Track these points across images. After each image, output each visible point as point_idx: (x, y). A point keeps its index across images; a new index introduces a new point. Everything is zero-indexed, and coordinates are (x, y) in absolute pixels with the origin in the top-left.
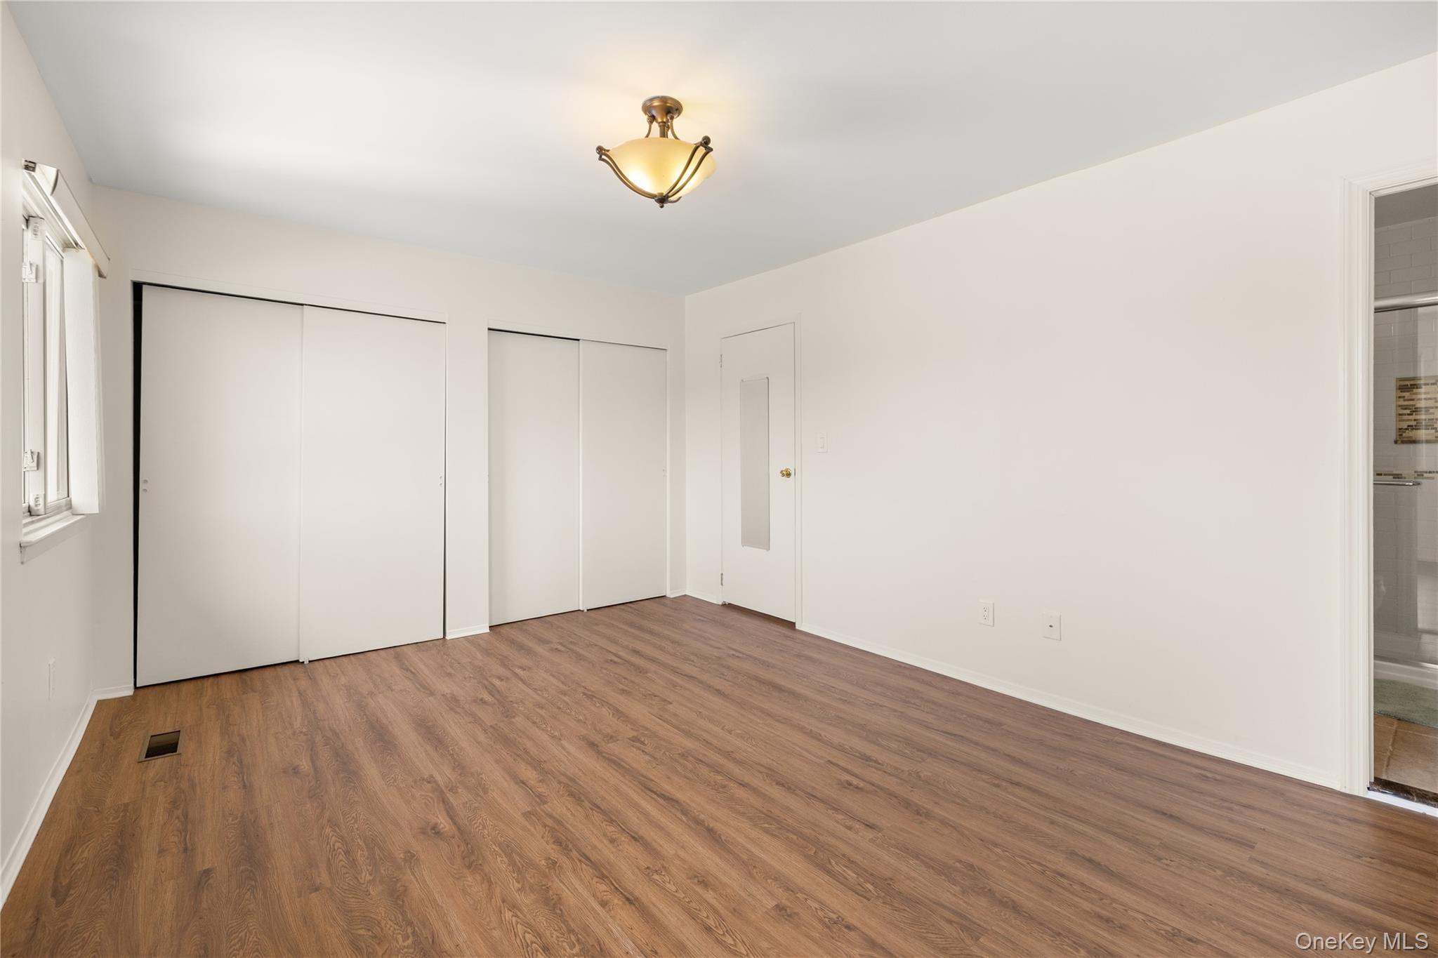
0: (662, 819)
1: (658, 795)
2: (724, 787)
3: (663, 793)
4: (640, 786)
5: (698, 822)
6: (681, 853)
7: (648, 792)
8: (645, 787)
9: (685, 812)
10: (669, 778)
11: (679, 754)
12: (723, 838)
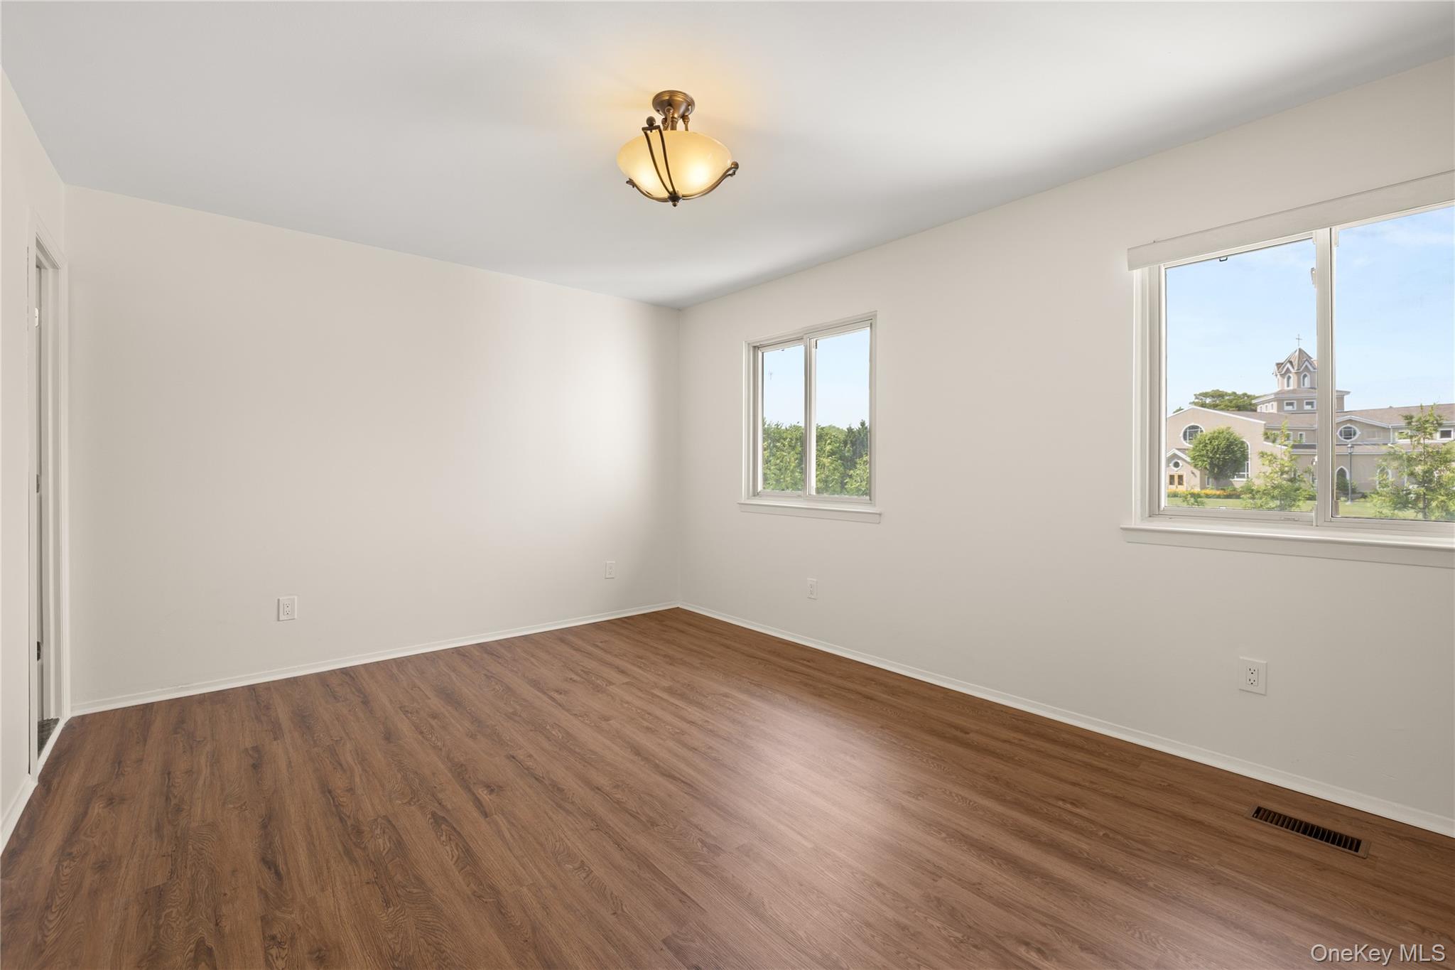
0: (675, 761)
1: (679, 779)
2: (617, 787)
3: (674, 781)
4: (697, 788)
5: (646, 759)
6: (661, 742)
7: (689, 782)
8: (692, 786)
9: (657, 766)
10: (670, 796)
11: (657, 825)
12: (630, 750)
